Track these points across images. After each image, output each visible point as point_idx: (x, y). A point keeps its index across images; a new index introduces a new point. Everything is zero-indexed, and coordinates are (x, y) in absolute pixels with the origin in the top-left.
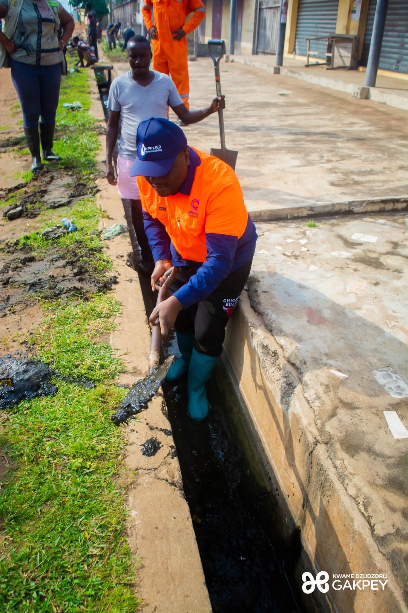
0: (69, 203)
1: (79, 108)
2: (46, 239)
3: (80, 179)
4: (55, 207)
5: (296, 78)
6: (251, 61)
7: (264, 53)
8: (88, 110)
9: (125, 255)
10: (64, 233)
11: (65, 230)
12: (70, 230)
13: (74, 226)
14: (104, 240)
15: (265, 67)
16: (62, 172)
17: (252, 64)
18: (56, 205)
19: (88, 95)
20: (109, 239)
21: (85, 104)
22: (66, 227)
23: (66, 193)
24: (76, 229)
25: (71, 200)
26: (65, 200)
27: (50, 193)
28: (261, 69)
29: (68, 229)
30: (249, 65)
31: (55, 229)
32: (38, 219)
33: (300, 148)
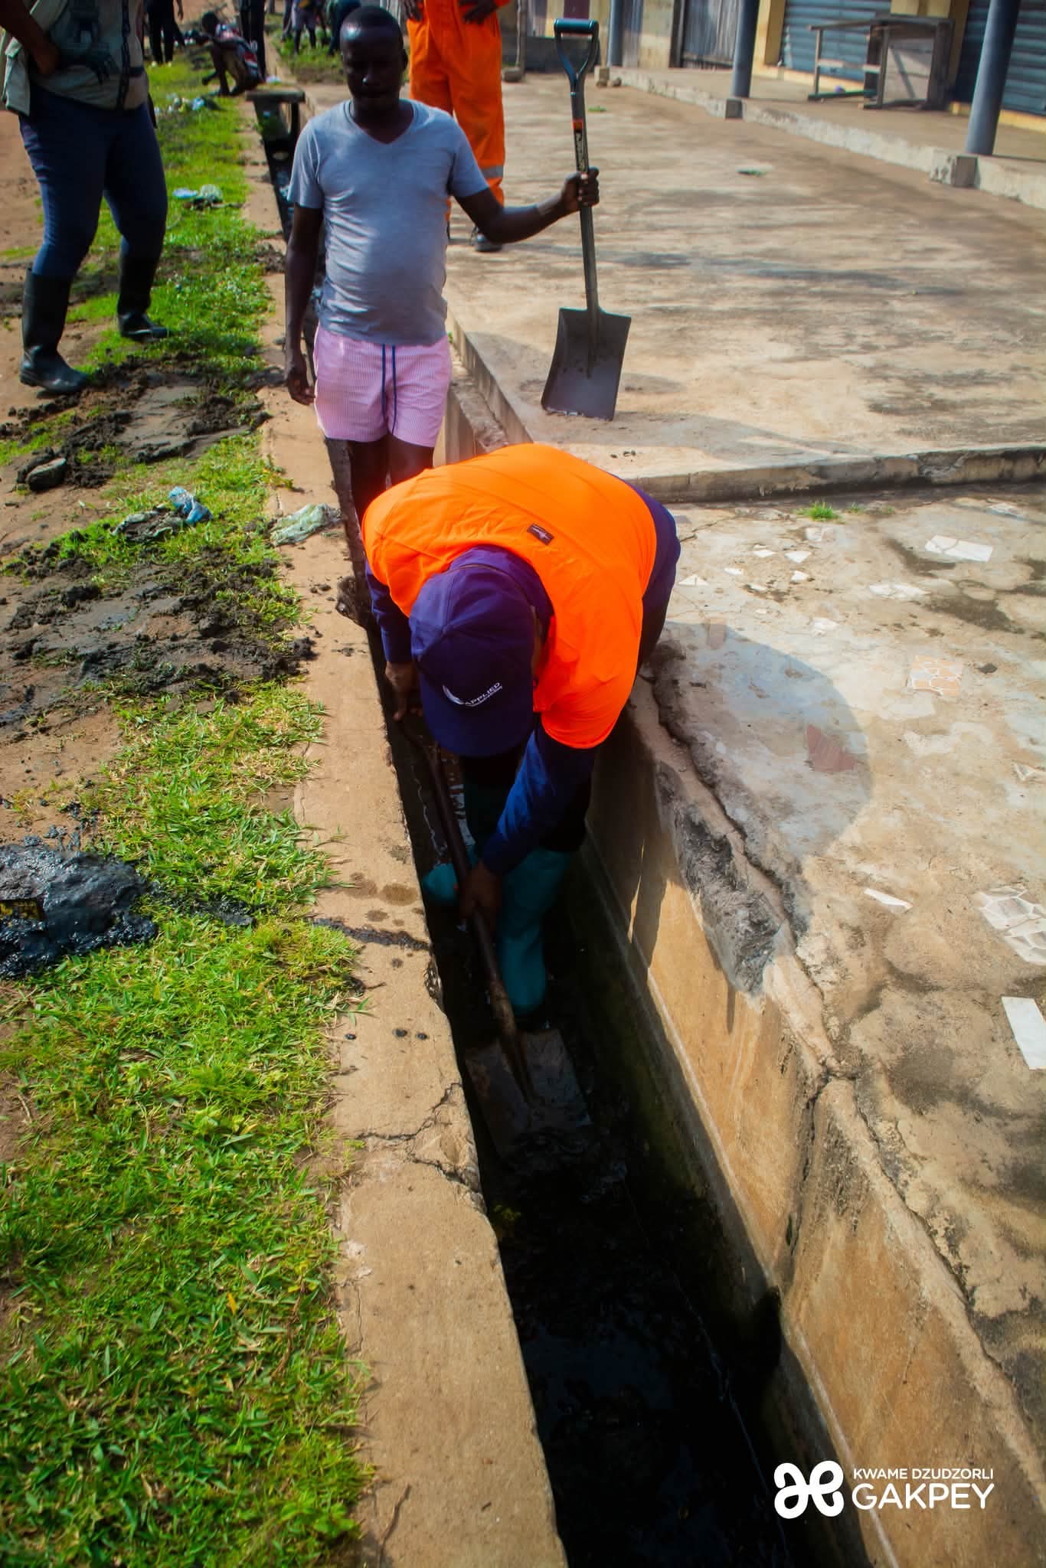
0: (188, 448)
1: (216, 201)
2: (128, 540)
3: (217, 387)
4: (153, 457)
5: (784, 131)
6: (668, 84)
7: (701, 63)
8: (239, 207)
9: (334, 583)
10: (176, 527)
11: (178, 519)
12: (190, 518)
13: (200, 508)
14: (280, 545)
15: (702, 100)
16: (170, 368)
17: (670, 93)
18: (156, 453)
19: (238, 169)
20: (292, 542)
21: (230, 192)
22: (180, 512)
23: (180, 423)
24: (206, 517)
25: (194, 441)
26: (177, 442)
27: (139, 421)
28: (693, 104)
29: (187, 515)
30: (661, 95)
31: (152, 516)
32: (108, 488)
33: (793, 312)
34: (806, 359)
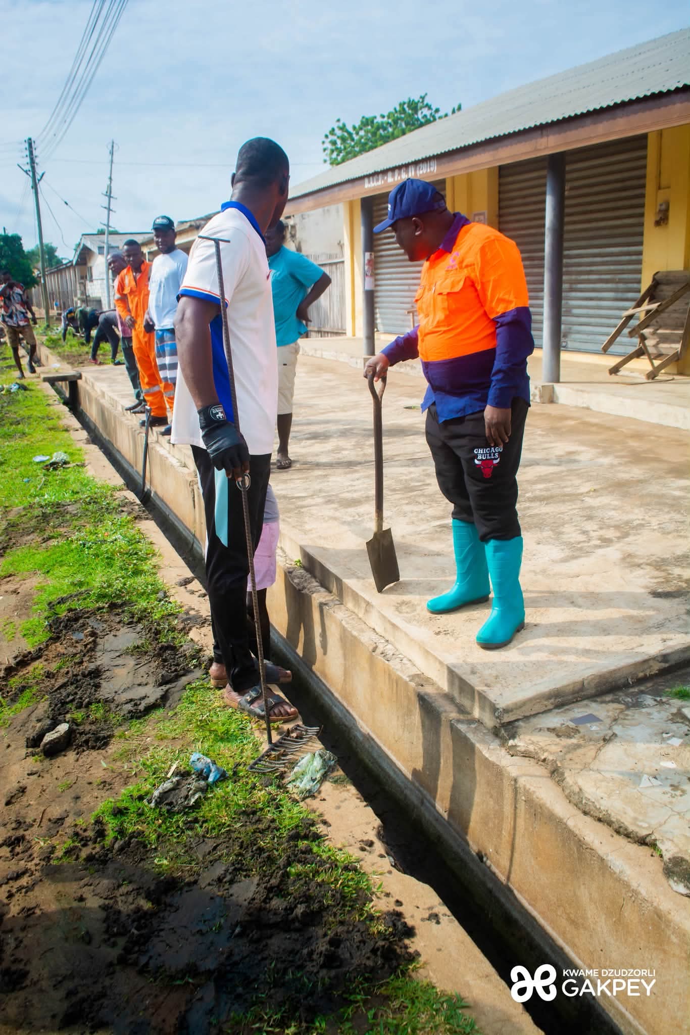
0: (164, 698)
1: (65, 463)
2: (168, 811)
3: (158, 632)
4: (140, 713)
5: (407, 374)
6: (316, 350)
7: (321, 333)
8: (83, 466)
9: (372, 836)
10: (204, 790)
11: (202, 783)
12: (211, 779)
13: (218, 769)
14: (304, 799)
15: (343, 358)
16: (106, 617)
17: (318, 354)
18: (142, 707)
19: (66, 434)
20: (310, 794)
21: (71, 454)
22: (202, 775)
23: (143, 670)
24: (223, 777)
25: (167, 691)
26: (153, 693)
27: (108, 674)
28: (337, 361)
29: (206, 778)
30: (312, 356)
31: (178, 783)
32: (114, 748)
33: (530, 516)
34: (574, 558)
